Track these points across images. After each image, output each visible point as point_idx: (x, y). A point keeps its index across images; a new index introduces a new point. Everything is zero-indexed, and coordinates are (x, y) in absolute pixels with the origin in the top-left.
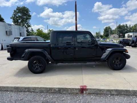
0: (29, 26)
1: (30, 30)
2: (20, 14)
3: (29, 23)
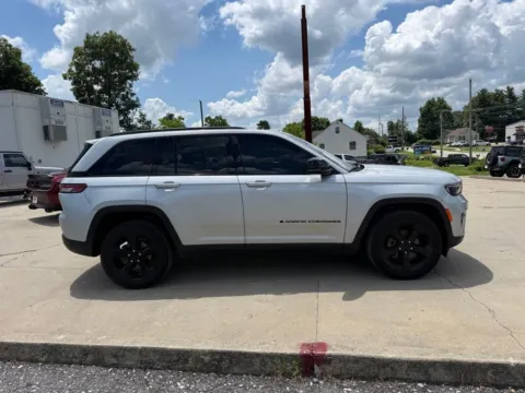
0: (134, 105)
1: (135, 122)
2: (97, 64)
3: (133, 94)
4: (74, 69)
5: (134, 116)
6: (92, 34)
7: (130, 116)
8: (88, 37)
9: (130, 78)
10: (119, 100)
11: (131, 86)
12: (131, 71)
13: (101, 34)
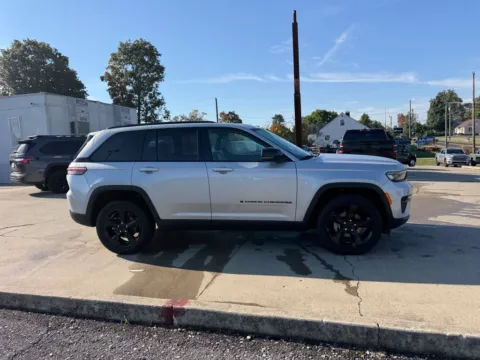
0: (159, 103)
1: (160, 118)
2: (130, 68)
3: (159, 94)
4: (110, 71)
5: (160, 113)
6: (124, 42)
7: (156, 112)
8: (122, 44)
9: (157, 79)
10: (147, 99)
11: (157, 86)
12: (158, 73)
13: (132, 42)
